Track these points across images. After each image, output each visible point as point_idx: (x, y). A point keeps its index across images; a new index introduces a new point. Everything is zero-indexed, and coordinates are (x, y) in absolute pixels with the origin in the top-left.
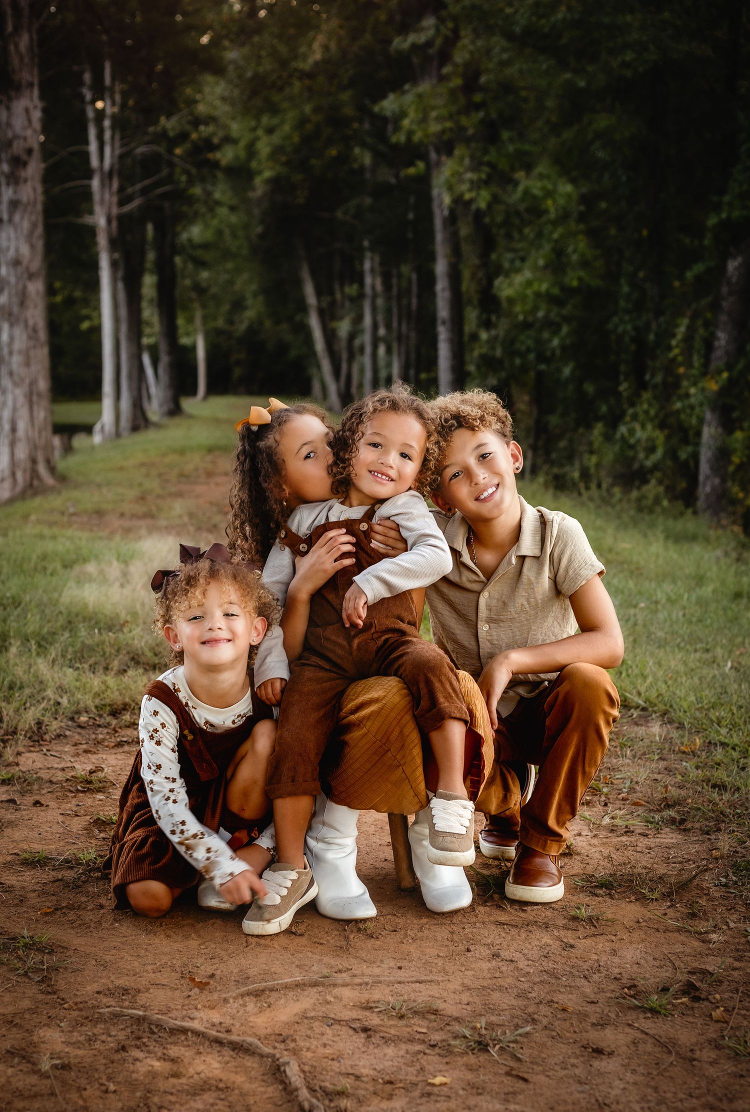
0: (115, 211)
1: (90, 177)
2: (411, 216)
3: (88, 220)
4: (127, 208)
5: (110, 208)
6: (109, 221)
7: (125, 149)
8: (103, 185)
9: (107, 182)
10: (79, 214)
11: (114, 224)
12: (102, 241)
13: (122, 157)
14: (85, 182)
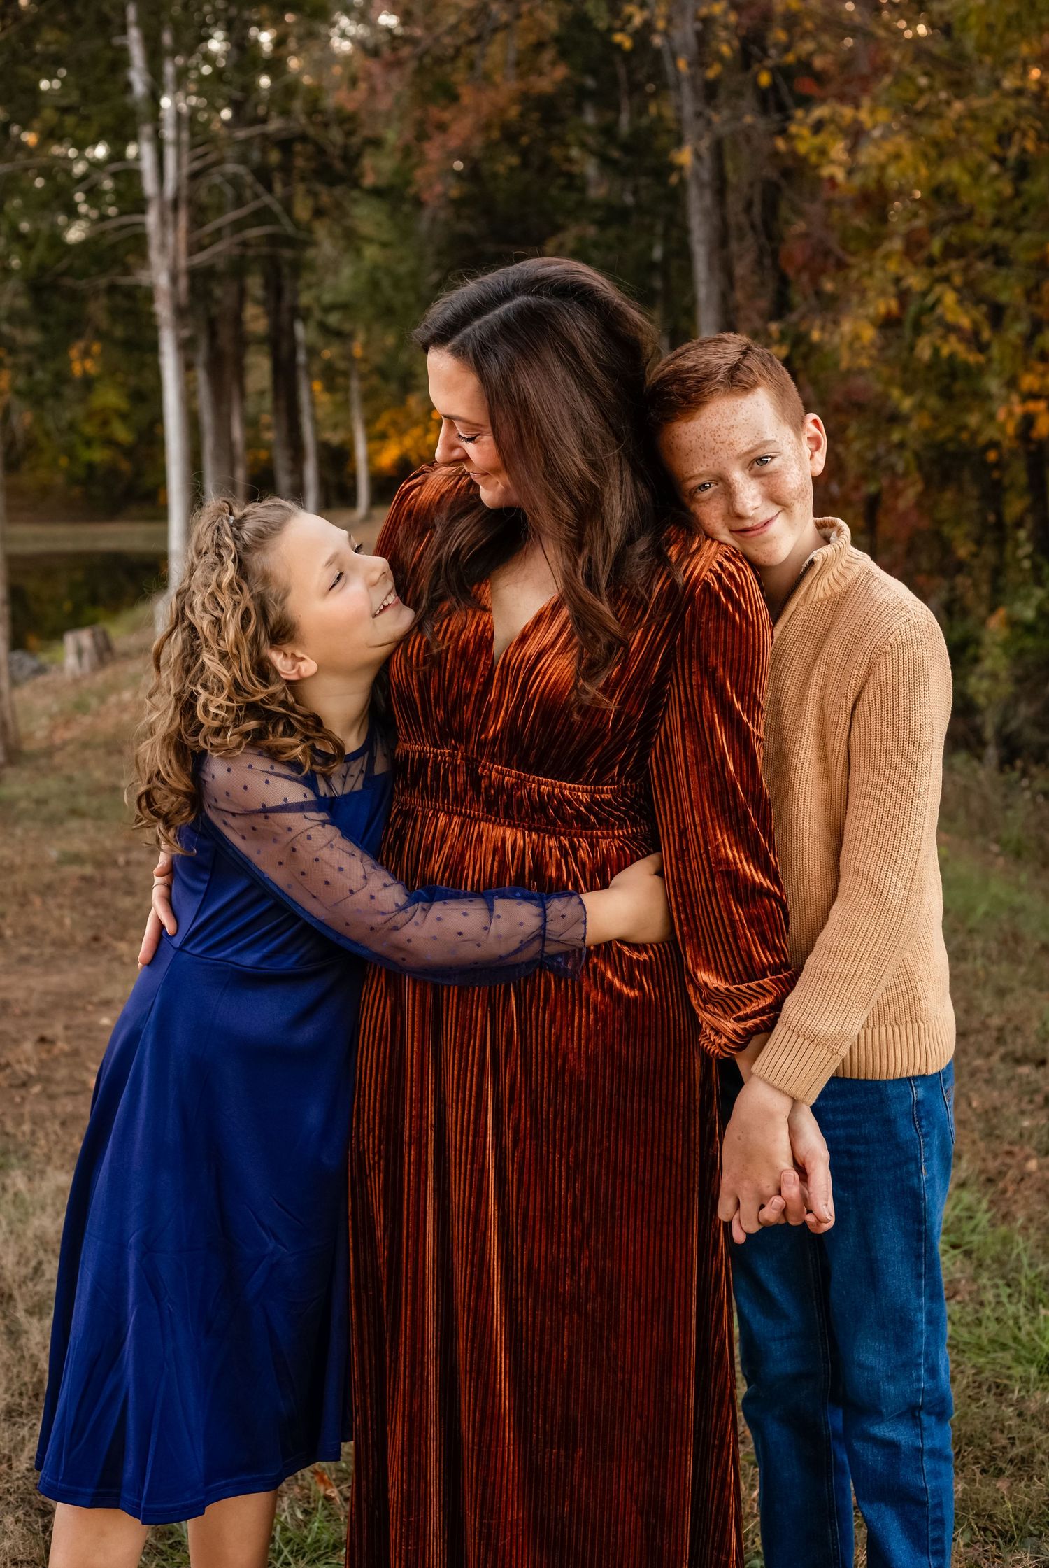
0: (183, 263)
1: (143, 211)
2: (657, 253)
3: (143, 277)
4: (200, 258)
5: (175, 260)
6: (174, 279)
7: (197, 165)
8: (163, 222)
9: (169, 216)
10: (127, 271)
11: (183, 283)
12: (163, 309)
13: (194, 176)
14: (136, 218)
